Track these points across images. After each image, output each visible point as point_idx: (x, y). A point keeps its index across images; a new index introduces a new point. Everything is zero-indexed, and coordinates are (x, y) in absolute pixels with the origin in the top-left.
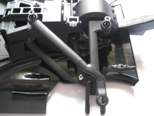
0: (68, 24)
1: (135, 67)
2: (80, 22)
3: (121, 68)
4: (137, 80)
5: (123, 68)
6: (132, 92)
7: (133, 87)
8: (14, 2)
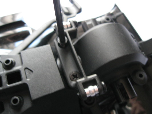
0: (85, 94)
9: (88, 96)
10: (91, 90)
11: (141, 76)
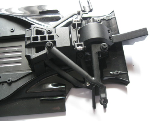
0: (77, 49)
1: (126, 72)
2: (85, 46)
3: (117, 74)
4: (129, 82)
5: (118, 74)
6: (126, 90)
7: (126, 86)
8: (31, 29)
9: (78, 50)
10: (80, 48)
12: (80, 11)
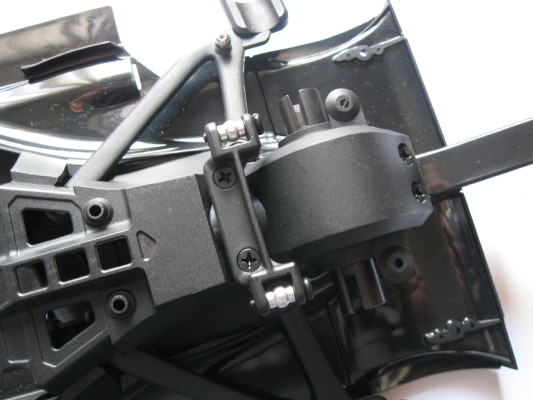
1: (496, 320)
9: (272, 306)
10: (280, 296)
11: (399, 263)
12: (228, 42)
